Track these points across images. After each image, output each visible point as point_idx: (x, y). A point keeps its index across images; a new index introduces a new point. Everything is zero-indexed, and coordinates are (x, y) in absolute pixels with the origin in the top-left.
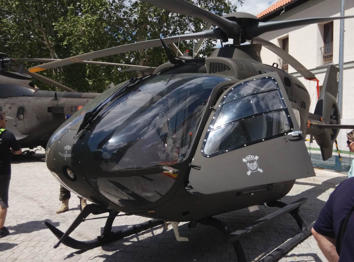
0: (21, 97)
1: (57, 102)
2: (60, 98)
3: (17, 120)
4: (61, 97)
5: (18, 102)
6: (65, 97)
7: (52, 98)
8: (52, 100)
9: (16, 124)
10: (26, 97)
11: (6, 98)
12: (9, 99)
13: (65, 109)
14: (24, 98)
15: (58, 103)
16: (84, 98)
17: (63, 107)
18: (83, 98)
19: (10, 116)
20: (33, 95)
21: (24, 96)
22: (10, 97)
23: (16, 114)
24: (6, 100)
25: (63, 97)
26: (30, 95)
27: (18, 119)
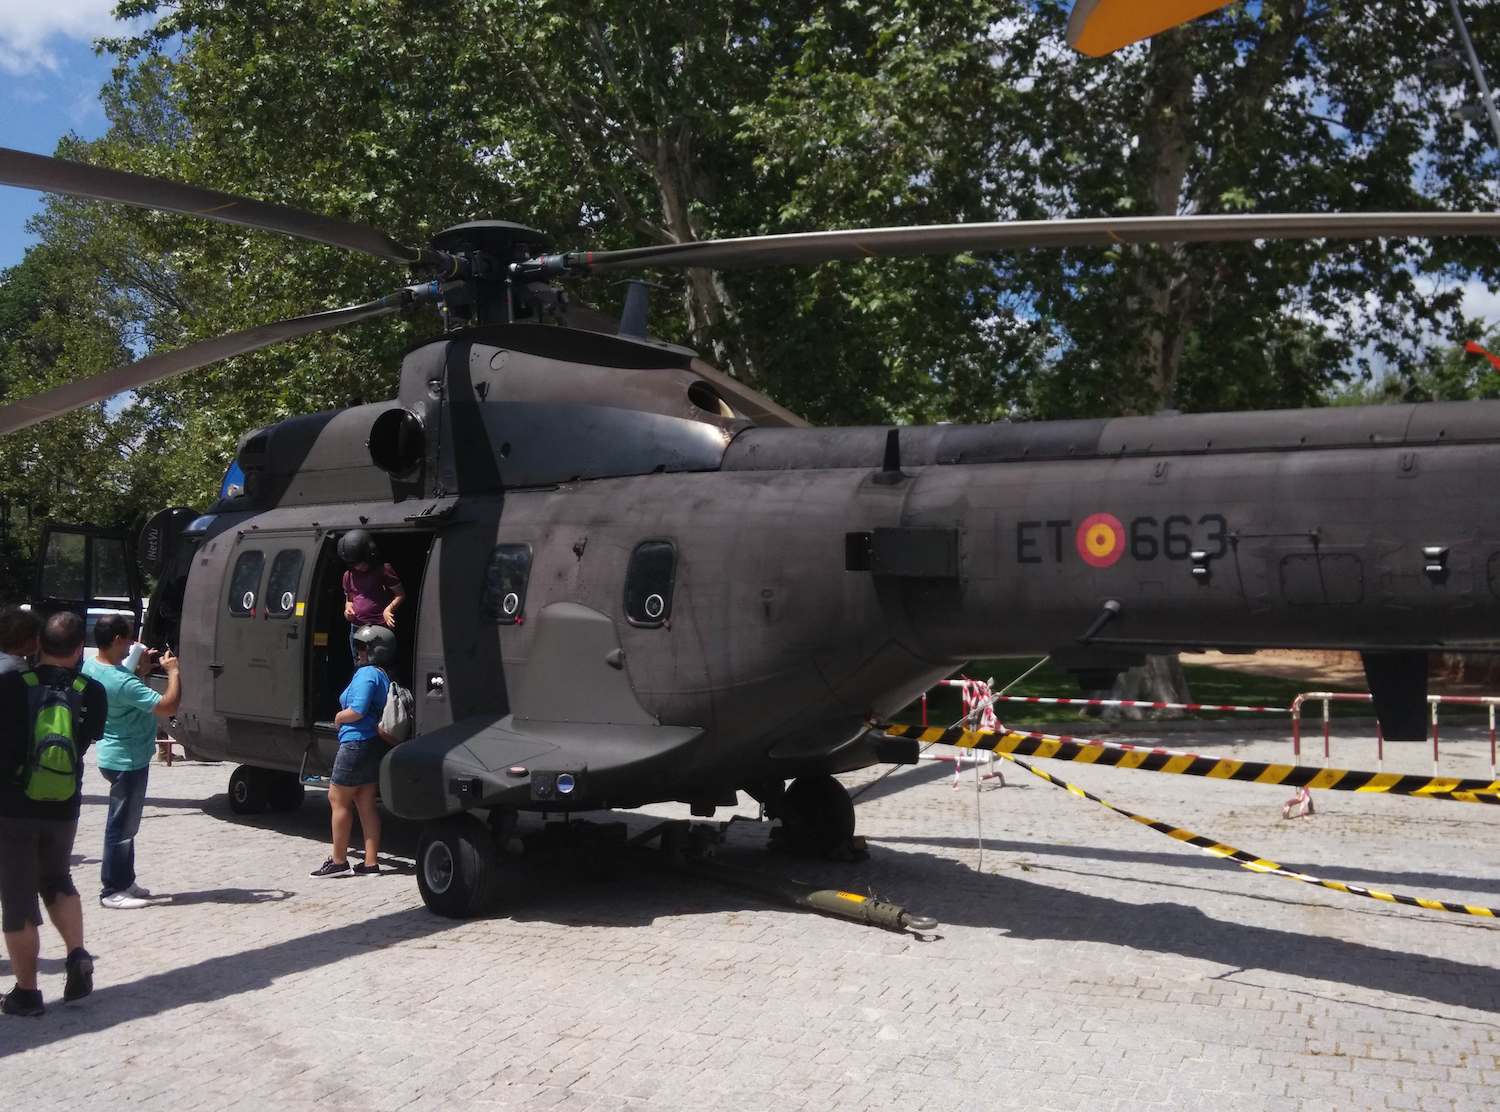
0: (643, 478)
1: (902, 499)
2: (918, 469)
3: (628, 627)
4: (922, 464)
5: (629, 509)
6: (958, 462)
7: (859, 475)
8: (861, 486)
9: (620, 654)
10: (675, 475)
11: (551, 486)
12: (568, 492)
13: (967, 544)
14: (662, 481)
15: (906, 504)
16: (1117, 456)
17: (956, 532)
18: (1106, 456)
19: (584, 603)
20: (719, 459)
21: (660, 469)
22: (574, 479)
23: (621, 586)
24: (554, 498)
25: (940, 463)
26: (699, 463)
27: (631, 620)
